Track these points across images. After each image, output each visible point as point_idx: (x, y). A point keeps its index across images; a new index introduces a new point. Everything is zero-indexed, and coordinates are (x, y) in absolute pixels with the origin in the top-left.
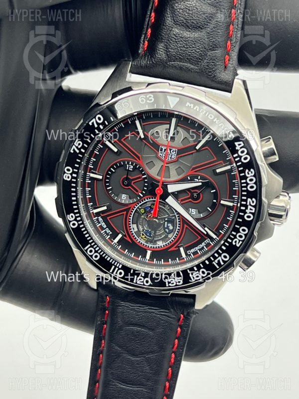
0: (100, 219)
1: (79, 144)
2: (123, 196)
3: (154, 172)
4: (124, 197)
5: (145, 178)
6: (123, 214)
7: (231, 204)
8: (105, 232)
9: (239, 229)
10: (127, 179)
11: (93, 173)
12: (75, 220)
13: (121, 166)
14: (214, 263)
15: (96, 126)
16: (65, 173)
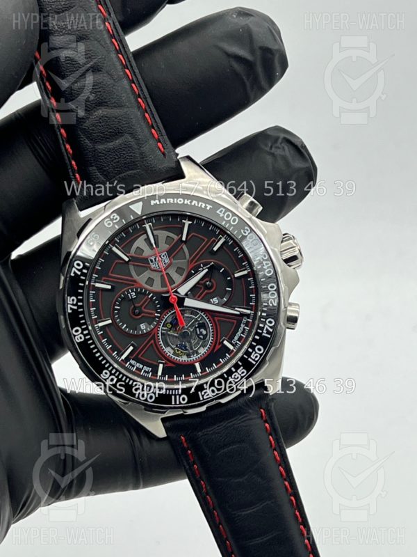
0: (133, 362)
1: (73, 300)
3: (157, 287)
4: (143, 326)
5: (152, 297)
6: (152, 344)
7: (245, 272)
8: (145, 371)
9: (267, 288)
10: (135, 308)
11: (100, 322)
12: (111, 374)
13: (123, 299)
14: (263, 334)
15: (79, 273)
16: (75, 336)
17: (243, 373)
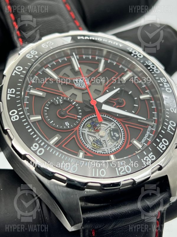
1: (12, 91)
2: (66, 124)
5: (75, 104)
6: (74, 138)
11: (31, 117)
12: (40, 147)
13: (52, 103)
14: (168, 131)
15: (19, 73)
16: (11, 116)
17: (153, 158)
